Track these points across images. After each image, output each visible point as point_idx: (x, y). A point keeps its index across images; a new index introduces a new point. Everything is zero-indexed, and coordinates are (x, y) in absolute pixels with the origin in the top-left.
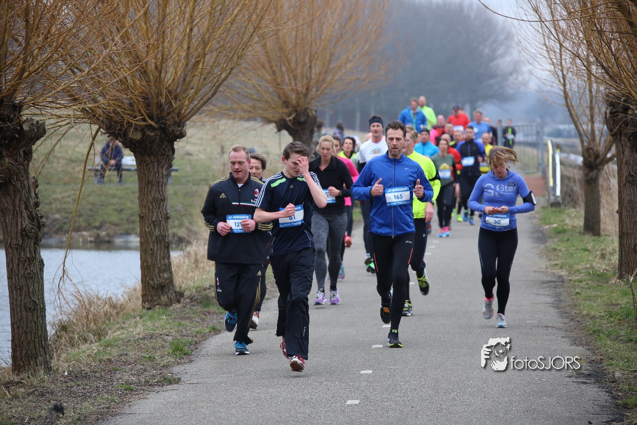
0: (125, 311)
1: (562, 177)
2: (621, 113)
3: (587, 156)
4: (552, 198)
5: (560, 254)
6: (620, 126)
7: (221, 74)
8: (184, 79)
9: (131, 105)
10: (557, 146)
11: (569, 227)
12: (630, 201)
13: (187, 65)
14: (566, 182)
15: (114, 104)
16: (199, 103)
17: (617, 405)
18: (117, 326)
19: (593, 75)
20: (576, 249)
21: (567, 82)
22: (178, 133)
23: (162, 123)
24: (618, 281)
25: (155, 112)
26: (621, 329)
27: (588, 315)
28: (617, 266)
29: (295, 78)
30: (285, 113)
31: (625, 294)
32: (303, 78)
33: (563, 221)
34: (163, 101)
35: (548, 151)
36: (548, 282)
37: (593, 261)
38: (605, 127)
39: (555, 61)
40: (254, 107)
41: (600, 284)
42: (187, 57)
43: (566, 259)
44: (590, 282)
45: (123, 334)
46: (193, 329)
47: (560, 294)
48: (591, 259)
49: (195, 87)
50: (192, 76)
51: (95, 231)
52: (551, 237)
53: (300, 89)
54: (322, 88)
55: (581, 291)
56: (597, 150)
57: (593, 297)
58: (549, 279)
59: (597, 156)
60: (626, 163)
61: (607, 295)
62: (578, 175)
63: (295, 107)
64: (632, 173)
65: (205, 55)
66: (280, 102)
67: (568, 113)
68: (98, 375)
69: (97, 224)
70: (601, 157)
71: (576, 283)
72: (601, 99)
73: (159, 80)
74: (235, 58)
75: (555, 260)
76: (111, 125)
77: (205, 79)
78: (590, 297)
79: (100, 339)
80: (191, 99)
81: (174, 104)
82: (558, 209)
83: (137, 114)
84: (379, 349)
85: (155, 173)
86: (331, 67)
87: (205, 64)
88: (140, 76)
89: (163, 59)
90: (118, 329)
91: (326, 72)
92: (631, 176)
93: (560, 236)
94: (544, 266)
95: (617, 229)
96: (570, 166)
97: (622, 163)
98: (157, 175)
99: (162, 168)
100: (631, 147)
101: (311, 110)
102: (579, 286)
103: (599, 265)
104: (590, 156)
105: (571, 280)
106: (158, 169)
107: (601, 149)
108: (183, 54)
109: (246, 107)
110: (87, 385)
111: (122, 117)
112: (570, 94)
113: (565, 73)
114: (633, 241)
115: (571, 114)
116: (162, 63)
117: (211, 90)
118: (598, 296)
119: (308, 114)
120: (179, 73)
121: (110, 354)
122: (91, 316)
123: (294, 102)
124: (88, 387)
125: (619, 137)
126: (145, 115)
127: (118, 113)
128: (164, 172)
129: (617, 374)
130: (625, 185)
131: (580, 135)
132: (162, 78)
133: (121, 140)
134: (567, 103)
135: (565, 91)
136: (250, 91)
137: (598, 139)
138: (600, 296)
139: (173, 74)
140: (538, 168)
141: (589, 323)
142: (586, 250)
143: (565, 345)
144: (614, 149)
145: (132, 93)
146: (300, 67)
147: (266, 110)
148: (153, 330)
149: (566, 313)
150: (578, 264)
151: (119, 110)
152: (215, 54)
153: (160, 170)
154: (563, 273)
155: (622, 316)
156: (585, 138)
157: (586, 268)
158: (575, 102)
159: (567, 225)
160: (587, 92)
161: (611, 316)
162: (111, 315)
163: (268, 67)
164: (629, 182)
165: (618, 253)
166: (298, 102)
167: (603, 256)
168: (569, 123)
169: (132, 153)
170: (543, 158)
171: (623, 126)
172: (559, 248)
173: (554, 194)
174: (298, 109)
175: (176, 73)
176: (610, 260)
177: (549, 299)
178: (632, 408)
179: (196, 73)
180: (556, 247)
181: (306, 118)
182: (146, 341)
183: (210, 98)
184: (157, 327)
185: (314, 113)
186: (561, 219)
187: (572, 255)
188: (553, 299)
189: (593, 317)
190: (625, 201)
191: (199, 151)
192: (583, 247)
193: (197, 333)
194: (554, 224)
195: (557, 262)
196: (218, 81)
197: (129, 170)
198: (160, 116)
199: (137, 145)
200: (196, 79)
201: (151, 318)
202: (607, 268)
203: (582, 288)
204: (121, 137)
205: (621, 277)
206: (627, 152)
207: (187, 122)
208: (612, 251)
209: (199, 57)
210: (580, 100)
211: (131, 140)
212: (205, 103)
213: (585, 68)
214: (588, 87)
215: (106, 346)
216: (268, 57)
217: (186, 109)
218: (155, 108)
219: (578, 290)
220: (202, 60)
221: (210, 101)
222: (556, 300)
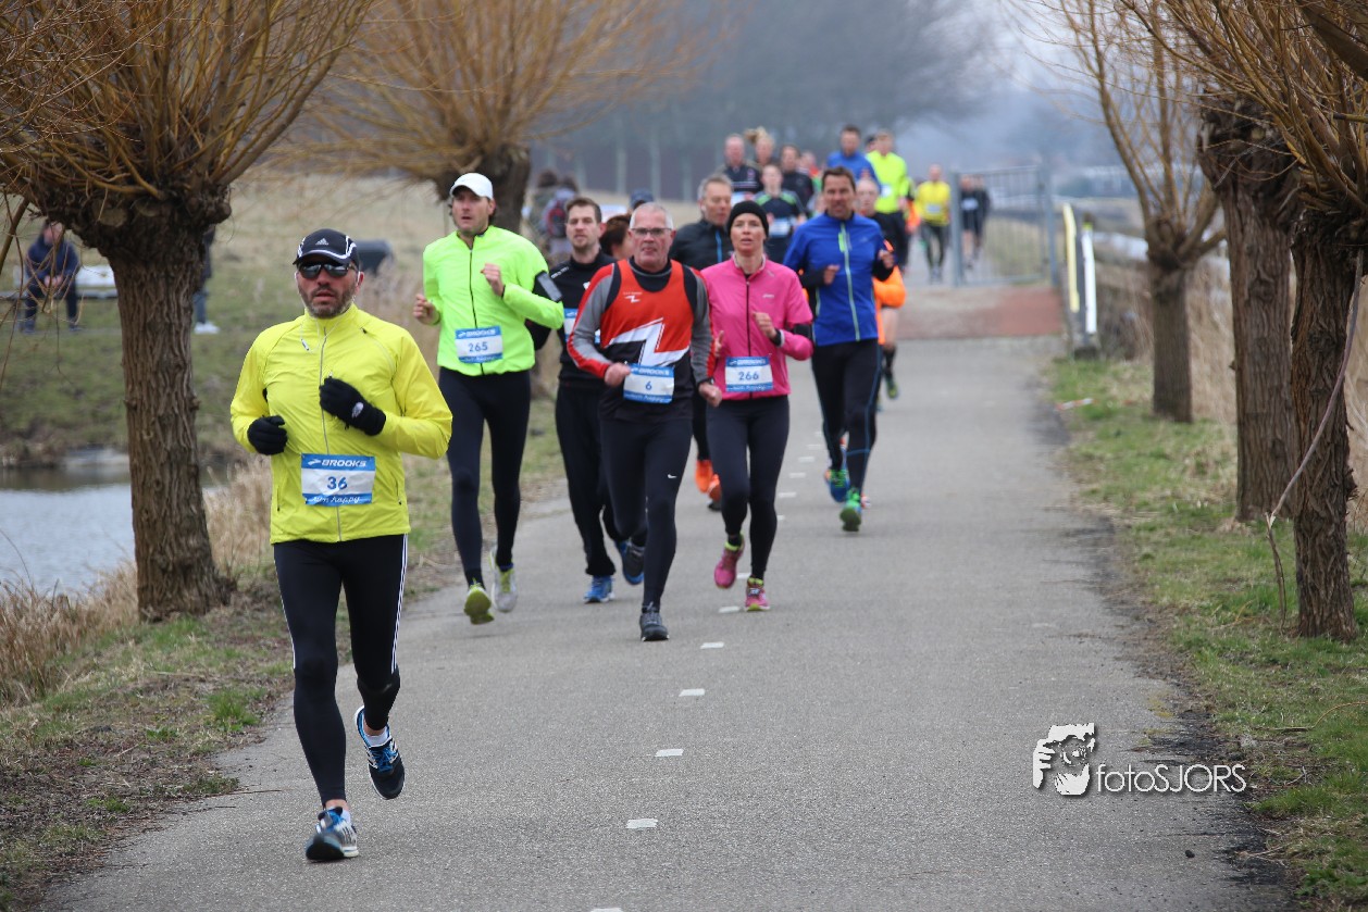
0: (99, 627)
1: (1101, 290)
2: (1235, 136)
3: (1156, 237)
4: (1078, 339)
5: (1102, 467)
6: (1234, 168)
7: (308, 69)
8: (223, 84)
9: (98, 146)
10: (1085, 218)
11: (1120, 404)
12: (1262, 341)
13: (228, 49)
14: (1108, 300)
15: (59, 146)
16: (257, 139)
17: (1249, 812)
18: (84, 662)
19: (1170, 50)
20: (1139, 455)
21: (1106, 67)
22: (212, 209)
23: (173, 188)
24: (1238, 525)
25: (156, 160)
26: (1249, 637)
27: (1173, 606)
28: (1234, 492)
29: (478, 74)
30: (455, 158)
31: (1255, 555)
32: (495, 74)
33: (1104, 390)
34: (174, 136)
35: (1064, 229)
36: (1079, 532)
37: (1179, 480)
38: (1198, 171)
39: (1078, 19)
40: (384, 145)
41: (1198, 534)
42: (227, 32)
43: (1116, 478)
44: (1173, 531)
45: (97, 680)
46: (260, 664)
47: (1106, 560)
48: (1173, 475)
49: (248, 103)
50: (239, 76)
51: (18, 441)
52: (1078, 429)
53: (490, 102)
54: (541, 97)
55: (1156, 551)
56: (1180, 225)
57: (1183, 563)
58: (1079, 525)
59: (1180, 238)
60: (1250, 254)
61: (1213, 559)
62: (1135, 283)
63: (478, 143)
64: (1264, 276)
65: (268, 25)
66: (444, 134)
67: (1110, 141)
68: (42, 777)
69: (23, 425)
70: (1189, 241)
71: (1142, 534)
72: (1185, 106)
73: (163, 86)
74: (339, 32)
75: (1090, 482)
76: (53, 194)
77: (270, 82)
78: (1175, 564)
79: (43, 695)
80: (240, 129)
81: (200, 144)
82: (1092, 364)
83: (114, 166)
84: (697, 698)
85: (161, 303)
86: (560, 47)
87: (270, 49)
88: (118, 79)
89: (169, 35)
90: (87, 669)
91: (549, 60)
92: (1262, 282)
93: (1100, 425)
94: (1066, 495)
95: (1233, 408)
96: (1117, 262)
97: (1239, 252)
98: (166, 308)
99: (178, 292)
100: (1261, 217)
101: (517, 148)
102: (1148, 539)
103: (1192, 490)
104: (1163, 239)
105: (1129, 527)
106: (167, 294)
107: (1190, 223)
108: (218, 24)
109: (365, 144)
110: (17, 801)
111: (79, 175)
112: (1114, 97)
113: (1101, 48)
114: (1269, 431)
115: (1118, 143)
116: (169, 47)
117: (286, 106)
118: (1194, 561)
119: (510, 157)
120: (208, 71)
121: (69, 728)
122: (19, 641)
123: (477, 132)
124: (21, 807)
125: (1231, 193)
126: (133, 168)
127: (70, 166)
128: (183, 302)
129: (1247, 742)
130: (1248, 303)
131: (1141, 192)
132: (170, 83)
133: (78, 229)
134: (1108, 117)
135: (1103, 92)
136: (374, 108)
137: (1180, 198)
138: (1199, 562)
139: (196, 72)
140: (1040, 270)
141: (1177, 624)
142: (1162, 456)
143: (1124, 677)
144: (1219, 220)
145: (101, 118)
146: (488, 48)
147: (413, 151)
148: (168, 670)
149: (1123, 603)
150: (1143, 489)
151: (71, 158)
152: (291, 24)
153: (173, 296)
154: (1111, 511)
155: (1250, 605)
156: (1150, 198)
157: (1163, 498)
158: (1126, 114)
159: (1113, 399)
160: (1155, 93)
161: (1225, 608)
162: (67, 636)
163: (414, 52)
164: (1258, 297)
165: (1236, 460)
166: (485, 132)
167: (1201, 469)
168: (1111, 163)
169: (105, 259)
170: (1052, 247)
171: (1241, 166)
172: (1098, 453)
173: (1083, 329)
174: (487, 147)
175: (202, 70)
176: (1217, 477)
177: (1081, 573)
178: (1283, 818)
179: (250, 69)
180: (1091, 451)
181: (505, 167)
182: (153, 697)
183: (283, 127)
184: (178, 663)
185: (523, 155)
186: (1101, 385)
187: (1128, 469)
188: (1089, 572)
189: (1185, 612)
190: (1250, 343)
191: (256, 250)
192: (1154, 449)
193: (272, 673)
194: (1083, 398)
195: (1095, 486)
196: (301, 85)
197: (93, 298)
198: (167, 172)
199: (117, 240)
200: (249, 82)
201: (162, 642)
202: (1212, 496)
203: (1157, 543)
204: (77, 222)
205: (1244, 516)
206: (1251, 227)
207: (232, 185)
208: (1219, 457)
209: (254, 30)
210: (1138, 108)
211: (102, 228)
212: (272, 139)
213: (1148, 35)
214: (1155, 79)
215: (58, 710)
216: (416, 26)
217: (229, 154)
218: (156, 154)
219: (1146, 550)
220: (263, 37)
221: (284, 134)
222: (1097, 575)
